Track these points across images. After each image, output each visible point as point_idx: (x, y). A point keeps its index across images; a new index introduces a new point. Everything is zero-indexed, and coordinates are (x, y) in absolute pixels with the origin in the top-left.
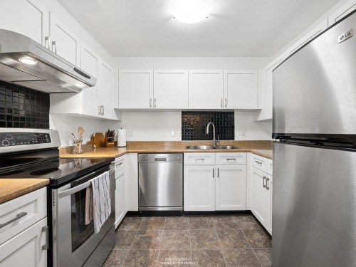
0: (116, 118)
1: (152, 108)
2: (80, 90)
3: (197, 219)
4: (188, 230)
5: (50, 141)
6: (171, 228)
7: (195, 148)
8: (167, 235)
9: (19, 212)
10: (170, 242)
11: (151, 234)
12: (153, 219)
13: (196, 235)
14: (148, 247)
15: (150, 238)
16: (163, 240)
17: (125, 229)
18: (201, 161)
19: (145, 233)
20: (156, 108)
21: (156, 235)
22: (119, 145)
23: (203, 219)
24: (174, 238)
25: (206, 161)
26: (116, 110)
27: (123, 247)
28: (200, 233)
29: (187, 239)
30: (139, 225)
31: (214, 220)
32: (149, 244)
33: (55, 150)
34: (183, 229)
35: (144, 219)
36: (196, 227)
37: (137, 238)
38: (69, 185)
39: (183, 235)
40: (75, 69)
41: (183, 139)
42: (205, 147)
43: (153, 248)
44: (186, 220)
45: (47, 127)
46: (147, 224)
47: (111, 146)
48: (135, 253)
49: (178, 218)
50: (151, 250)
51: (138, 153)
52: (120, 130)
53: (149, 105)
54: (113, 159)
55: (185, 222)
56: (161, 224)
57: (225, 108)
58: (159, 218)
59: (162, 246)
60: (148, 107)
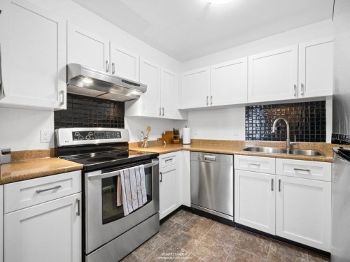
0: (181, 118)
1: (209, 105)
2: (139, 96)
3: (250, 237)
4: (231, 246)
5: (120, 137)
6: (214, 236)
7: (258, 150)
8: (206, 242)
9: (58, 184)
10: (204, 250)
11: (192, 234)
12: (202, 219)
13: (237, 255)
14: (183, 246)
15: (189, 237)
16: (199, 245)
17: (174, 220)
18: (256, 167)
19: (188, 230)
20: (213, 105)
21: (196, 238)
22: (184, 143)
23: (257, 239)
24: (211, 248)
25: (263, 168)
26: (181, 111)
27: (164, 236)
28: (244, 256)
29: (225, 255)
30: (187, 221)
31: (273, 248)
32: (185, 243)
33: (126, 144)
34: (227, 242)
35: (195, 217)
36: (243, 246)
37: (180, 232)
38: (100, 171)
39: (222, 249)
40: (123, 81)
41: (247, 138)
42: (270, 150)
43: (186, 249)
44: (235, 233)
45: (123, 127)
46: (195, 222)
47: (177, 143)
48: (168, 247)
49: (228, 227)
50: (183, 250)
51: (191, 151)
52: (185, 129)
53: (206, 103)
54: (158, 154)
55: (233, 235)
56: (206, 227)
57: (300, 97)
58: (209, 221)
59: (195, 251)
60: (205, 106)
